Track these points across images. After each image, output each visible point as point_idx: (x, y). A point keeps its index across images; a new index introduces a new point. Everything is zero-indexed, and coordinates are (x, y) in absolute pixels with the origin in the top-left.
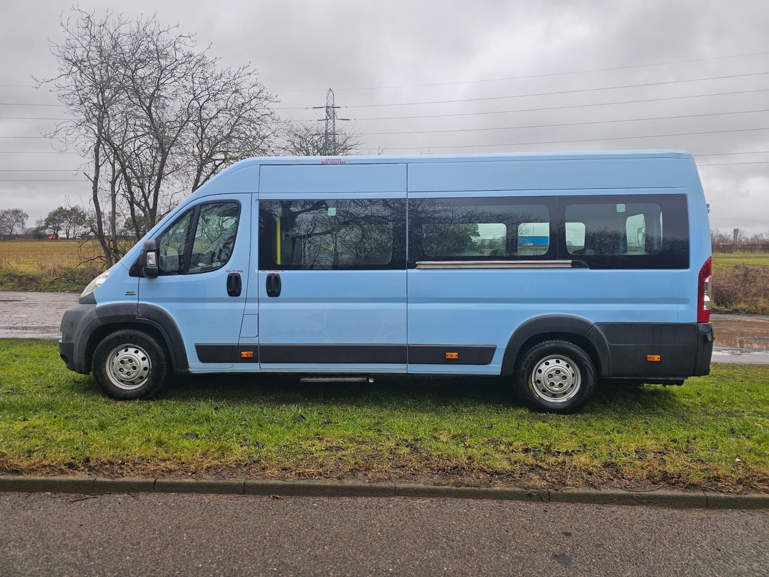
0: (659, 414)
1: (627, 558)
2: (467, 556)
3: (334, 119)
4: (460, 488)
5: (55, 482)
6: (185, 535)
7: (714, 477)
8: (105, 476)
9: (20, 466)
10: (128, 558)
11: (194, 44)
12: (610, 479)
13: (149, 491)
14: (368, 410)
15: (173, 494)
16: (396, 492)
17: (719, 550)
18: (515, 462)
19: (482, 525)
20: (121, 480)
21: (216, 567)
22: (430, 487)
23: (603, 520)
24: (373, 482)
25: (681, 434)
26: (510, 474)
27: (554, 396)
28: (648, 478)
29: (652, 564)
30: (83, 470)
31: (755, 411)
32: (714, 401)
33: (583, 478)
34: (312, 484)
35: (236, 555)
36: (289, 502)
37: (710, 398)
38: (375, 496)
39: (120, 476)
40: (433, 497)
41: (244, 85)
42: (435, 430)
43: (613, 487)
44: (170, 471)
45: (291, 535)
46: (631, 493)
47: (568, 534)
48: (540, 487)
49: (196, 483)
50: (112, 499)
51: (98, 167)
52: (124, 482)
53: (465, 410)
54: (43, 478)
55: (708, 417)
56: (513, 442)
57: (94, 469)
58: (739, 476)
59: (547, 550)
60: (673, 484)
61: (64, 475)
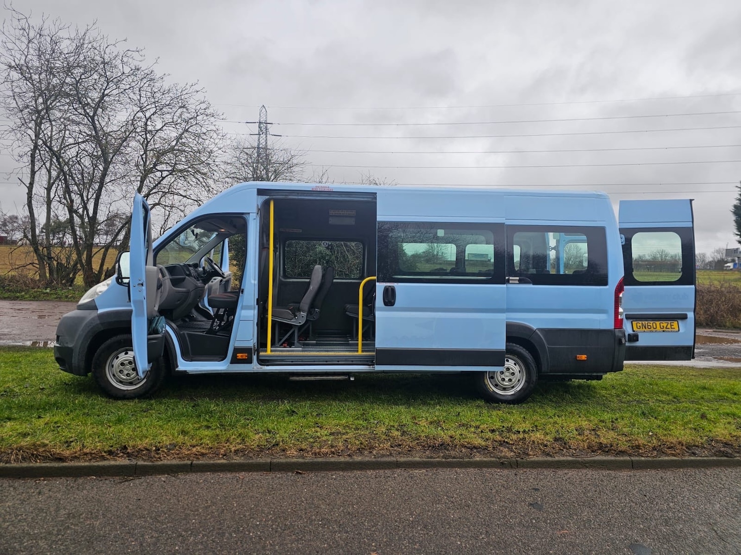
0: (586, 403)
1: (582, 504)
2: (466, 508)
3: (266, 134)
4: (449, 460)
5: (98, 466)
6: (234, 502)
7: (636, 446)
8: (145, 460)
9: (62, 454)
10: (193, 521)
11: (142, 58)
12: (561, 449)
13: (186, 471)
14: (351, 405)
15: (209, 473)
16: (398, 465)
17: (645, 496)
18: (487, 439)
19: (470, 486)
20: (160, 463)
21: (271, 524)
22: (424, 460)
23: (560, 479)
24: (378, 458)
25: (606, 416)
26: (486, 448)
27: (504, 389)
28: (588, 448)
29: (601, 507)
30: (122, 456)
31: (657, 400)
32: (625, 392)
33: (541, 449)
34: (327, 460)
35: (284, 515)
36: (311, 476)
37: (623, 390)
38: (380, 469)
39: (158, 459)
40: (427, 468)
41: (191, 101)
42: (414, 418)
43: (563, 455)
44: (203, 455)
45: (323, 499)
46: (578, 459)
47: (536, 490)
48: (509, 457)
49: (229, 463)
50: (156, 480)
51: (33, 173)
52: (163, 465)
53: (432, 402)
54: (87, 464)
55: (622, 404)
56: (480, 425)
57: (133, 455)
58: (654, 445)
59: (524, 501)
60: (607, 452)
61: (106, 461)
